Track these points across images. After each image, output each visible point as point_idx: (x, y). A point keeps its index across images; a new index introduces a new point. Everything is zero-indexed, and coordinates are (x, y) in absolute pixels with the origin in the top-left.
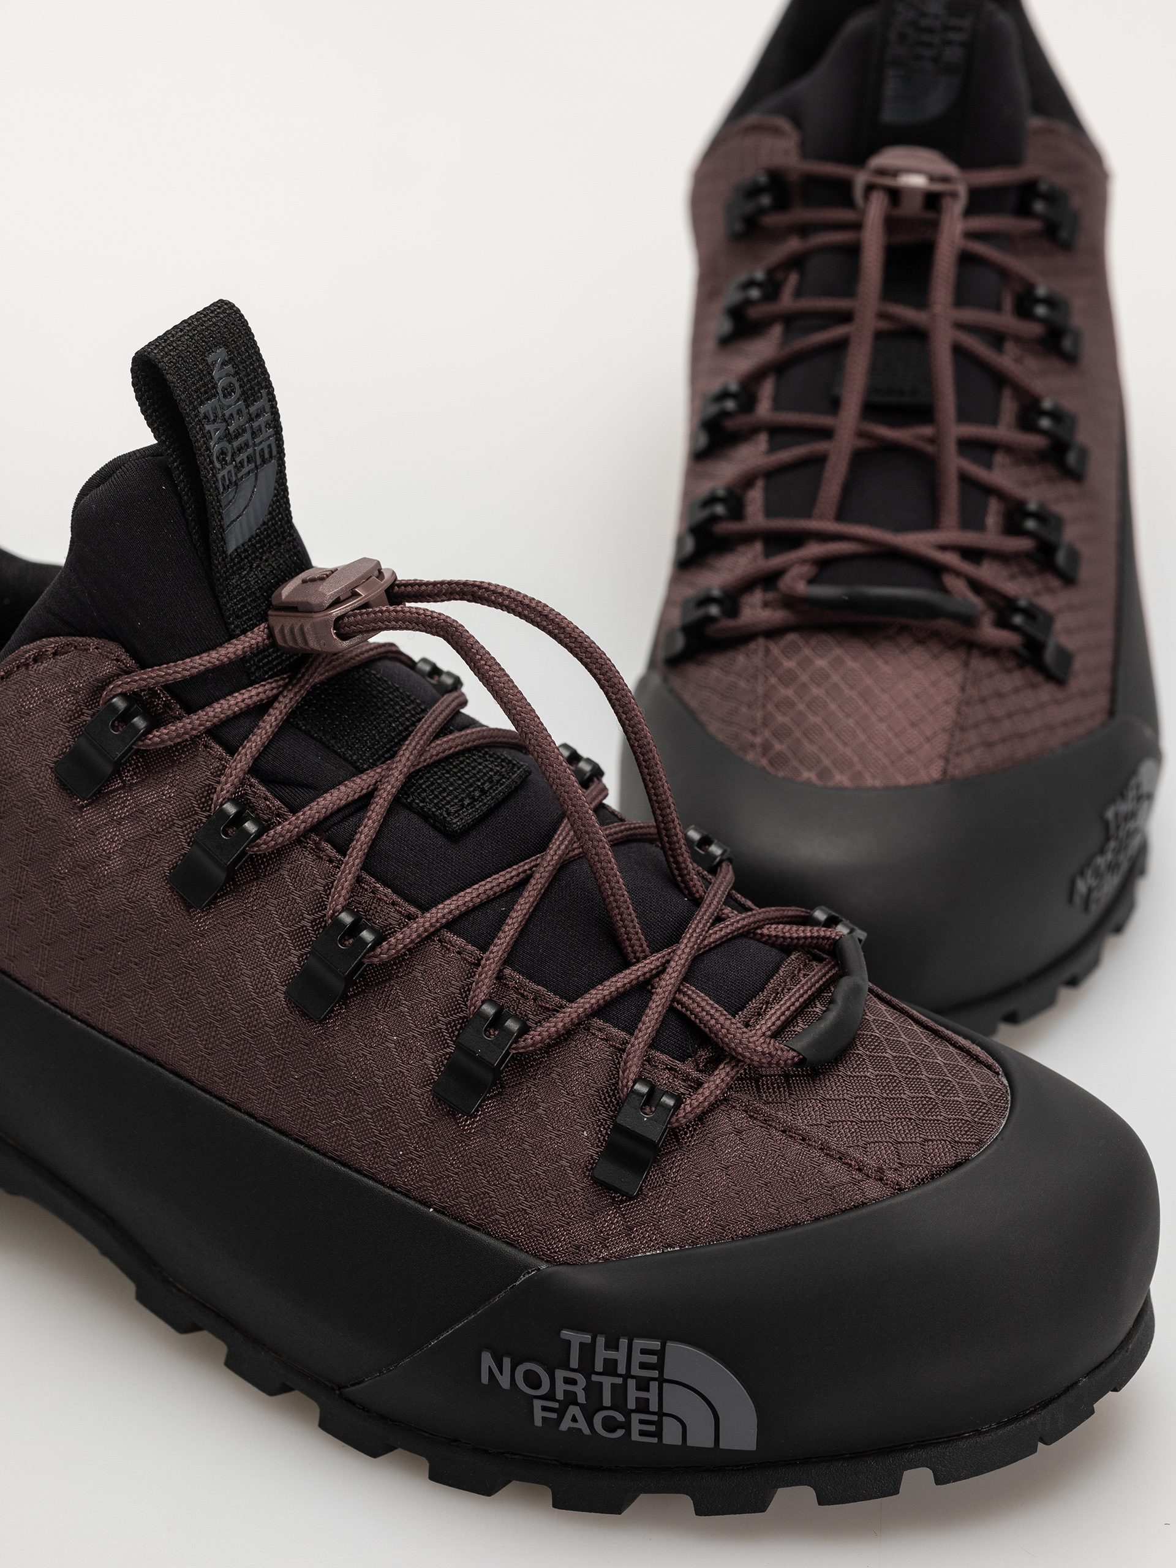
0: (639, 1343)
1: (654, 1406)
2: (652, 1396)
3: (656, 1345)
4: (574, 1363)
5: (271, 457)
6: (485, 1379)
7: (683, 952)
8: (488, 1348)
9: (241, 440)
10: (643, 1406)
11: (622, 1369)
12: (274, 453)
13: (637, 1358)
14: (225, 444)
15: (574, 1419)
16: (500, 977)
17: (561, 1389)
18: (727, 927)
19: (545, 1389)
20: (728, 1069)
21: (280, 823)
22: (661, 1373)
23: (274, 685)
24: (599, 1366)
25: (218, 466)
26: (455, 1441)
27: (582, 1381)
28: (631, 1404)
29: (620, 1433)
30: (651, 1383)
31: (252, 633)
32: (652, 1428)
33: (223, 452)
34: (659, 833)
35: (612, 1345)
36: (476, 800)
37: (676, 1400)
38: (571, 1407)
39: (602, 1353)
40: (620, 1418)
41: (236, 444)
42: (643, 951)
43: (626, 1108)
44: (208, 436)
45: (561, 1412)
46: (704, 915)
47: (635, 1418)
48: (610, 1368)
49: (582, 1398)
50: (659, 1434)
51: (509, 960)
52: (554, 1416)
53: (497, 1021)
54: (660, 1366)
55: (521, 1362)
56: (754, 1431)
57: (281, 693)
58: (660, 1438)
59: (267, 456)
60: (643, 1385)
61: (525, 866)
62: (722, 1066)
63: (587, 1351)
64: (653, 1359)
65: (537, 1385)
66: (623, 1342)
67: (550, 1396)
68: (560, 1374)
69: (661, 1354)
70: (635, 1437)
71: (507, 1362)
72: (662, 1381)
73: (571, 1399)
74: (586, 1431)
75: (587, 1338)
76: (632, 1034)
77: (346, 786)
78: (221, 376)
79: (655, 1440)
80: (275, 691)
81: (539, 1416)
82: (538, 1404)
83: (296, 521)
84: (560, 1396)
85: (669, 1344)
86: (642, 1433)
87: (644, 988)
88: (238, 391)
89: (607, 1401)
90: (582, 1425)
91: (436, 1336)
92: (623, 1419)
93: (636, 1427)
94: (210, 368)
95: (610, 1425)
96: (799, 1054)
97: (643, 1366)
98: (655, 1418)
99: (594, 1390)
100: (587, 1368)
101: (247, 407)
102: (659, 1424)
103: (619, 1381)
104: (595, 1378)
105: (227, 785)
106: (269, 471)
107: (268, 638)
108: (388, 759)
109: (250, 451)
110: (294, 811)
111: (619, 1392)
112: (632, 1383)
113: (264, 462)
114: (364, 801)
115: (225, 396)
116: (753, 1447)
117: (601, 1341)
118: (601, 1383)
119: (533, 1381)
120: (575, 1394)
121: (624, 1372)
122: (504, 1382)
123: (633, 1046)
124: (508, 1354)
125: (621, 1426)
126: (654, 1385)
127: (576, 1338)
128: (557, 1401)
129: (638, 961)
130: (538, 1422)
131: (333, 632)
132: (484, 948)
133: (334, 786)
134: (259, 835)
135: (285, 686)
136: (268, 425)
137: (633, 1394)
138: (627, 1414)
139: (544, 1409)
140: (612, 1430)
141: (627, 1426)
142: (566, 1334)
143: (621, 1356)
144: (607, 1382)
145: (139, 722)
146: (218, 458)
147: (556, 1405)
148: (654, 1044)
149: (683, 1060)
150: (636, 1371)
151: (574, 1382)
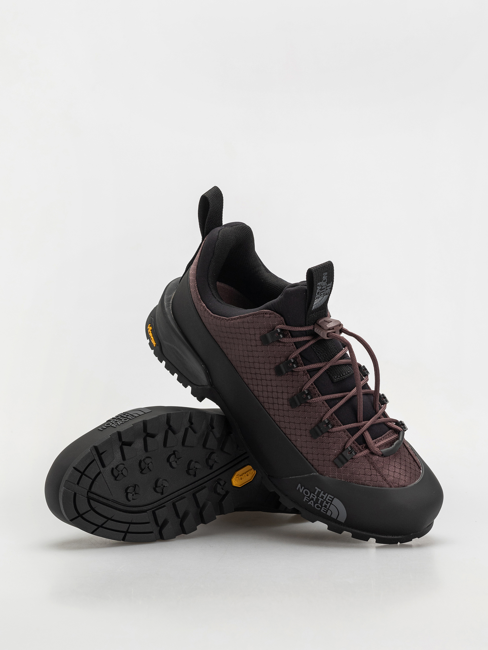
0: (329, 496)
1: (327, 507)
2: (328, 505)
3: (333, 497)
4: (316, 494)
5: (328, 294)
6: (297, 489)
7: (369, 423)
8: (300, 484)
9: (323, 290)
10: (325, 506)
11: (324, 498)
12: (329, 293)
13: (328, 498)
14: (320, 291)
15: (311, 503)
16: (332, 415)
17: (311, 497)
18: (380, 420)
19: (308, 495)
20: (368, 451)
21: (301, 367)
22: (332, 502)
23: (310, 338)
24: (320, 496)
25: (317, 294)
26: (287, 496)
27: (316, 497)
28: (323, 505)
29: (319, 509)
30: (329, 503)
31: (310, 326)
32: (326, 511)
33: (319, 292)
34: (375, 393)
35: (324, 494)
36: (341, 376)
37: (332, 508)
38: (312, 501)
39: (322, 494)
40: (320, 506)
41: (322, 291)
42: (361, 421)
43: (345, 451)
44: (317, 289)
45: (310, 501)
46: (376, 416)
47: (323, 508)
48: (322, 497)
49: (314, 500)
50: (326, 512)
51: (335, 412)
52: (308, 501)
53: (327, 424)
54: (332, 501)
55: (306, 489)
56: (345, 519)
57: (311, 340)
58: (326, 513)
59: (327, 294)
60: (327, 503)
61: (345, 394)
62: (367, 450)
63: (319, 493)
64: (331, 499)
65: (307, 494)
66: (327, 494)
67: (309, 497)
68: (312, 494)
69: (333, 499)
70: (322, 511)
71: (303, 488)
72: (331, 504)
73: (312, 499)
74: (313, 506)
75: (320, 491)
76: (352, 437)
77: (317, 364)
78: (324, 278)
79: (325, 513)
80: (310, 339)
81: (305, 499)
82: (306, 497)
83: (328, 305)
84: (310, 498)
85: (335, 498)
86: (323, 511)
87: (358, 429)
88: (326, 281)
89: (319, 502)
90: (313, 504)
91: (292, 476)
92: (321, 507)
93: (323, 509)
94: (323, 276)
95: (318, 507)
96: (382, 453)
97: (329, 499)
98: (327, 509)
99: (317, 500)
100: (318, 495)
101: (327, 285)
102: (327, 511)
103: (323, 500)
104: (318, 498)
105: (294, 355)
106: (326, 297)
107: (313, 329)
108: (327, 361)
109: (324, 293)
110: (305, 366)
111: (322, 502)
112: (325, 502)
113: (326, 294)
114: (319, 369)
115: (324, 282)
116: (343, 522)
117: (322, 492)
118: (319, 499)
119: (307, 493)
120: (314, 499)
121: (324, 499)
122: (301, 491)
123: (351, 439)
124: (303, 486)
125: (320, 508)
126: (329, 504)
127: (318, 490)
128: (310, 499)
129: (359, 422)
130: (304, 500)
131: (326, 335)
132: (331, 408)
133: (314, 363)
134: (296, 368)
135: (313, 339)
136: (330, 288)
137: (325, 503)
138: (322, 506)
139: (306, 498)
140: (318, 508)
141: (321, 508)
142: (316, 488)
143: (325, 496)
144: (321, 499)
145: (281, 336)
146: (317, 293)
147: (309, 499)
148: (356, 440)
149: (360, 445)
150: (327, 500)
151: (314, 497)
